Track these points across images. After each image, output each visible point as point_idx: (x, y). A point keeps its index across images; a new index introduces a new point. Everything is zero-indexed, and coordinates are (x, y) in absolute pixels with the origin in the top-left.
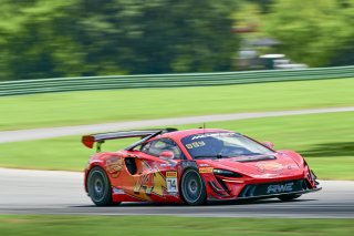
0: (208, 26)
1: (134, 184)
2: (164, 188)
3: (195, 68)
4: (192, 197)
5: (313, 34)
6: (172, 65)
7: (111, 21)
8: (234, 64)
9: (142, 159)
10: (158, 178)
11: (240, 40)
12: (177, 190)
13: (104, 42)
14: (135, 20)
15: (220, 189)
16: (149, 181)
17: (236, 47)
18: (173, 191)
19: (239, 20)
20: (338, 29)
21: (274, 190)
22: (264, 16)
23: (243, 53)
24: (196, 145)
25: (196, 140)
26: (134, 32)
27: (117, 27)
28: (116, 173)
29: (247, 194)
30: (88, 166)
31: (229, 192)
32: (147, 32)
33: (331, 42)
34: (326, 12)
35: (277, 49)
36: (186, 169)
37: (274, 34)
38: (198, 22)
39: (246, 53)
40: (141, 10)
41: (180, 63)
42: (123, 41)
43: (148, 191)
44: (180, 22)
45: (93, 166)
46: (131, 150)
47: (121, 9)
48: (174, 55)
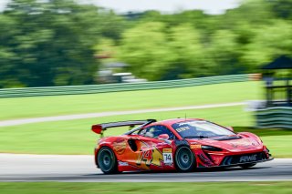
0: (81, 54)
1: (136, 158)
2: (161, 160)
3: (70, 82)
4: (184, 166)
5: (149, 60)
6: (54, 81)
7: (14, 51)
8: (95, 80)
9: (141, 140)
10: (156, 154)
11: (99, 63)
12: (172, 161)
13: (10, 66)
14: (30, 51)
15: (207, 160)
16: (149, 155)
17: (96, 69)
18: (169, 162)
19: (99, 50)
20: (165, 56)
21: (244, 160)
22: (117, 47)
23: (101, 72)
24: (183, 129)
25: (182, 126)
26: (29, 59)
27: (19, 56)
28: (121, 150)
29: (226, 163)
30: (98, 147)
31: (213, 162)
32: (40, 59)
33: (162, 65)
34: (159, 44)
35: (126, 69)
36: (179, 146)
37: (123, 59)
38: (72, 52)
39: (103, 73)
40: (35, 44)
41: (60, 79)
42: (21, 65)
43: (148, 163)
44: (60, 52)
45: (102, 146)
46: (130, 134)
47: (19, 44)
48: (55, 74)
